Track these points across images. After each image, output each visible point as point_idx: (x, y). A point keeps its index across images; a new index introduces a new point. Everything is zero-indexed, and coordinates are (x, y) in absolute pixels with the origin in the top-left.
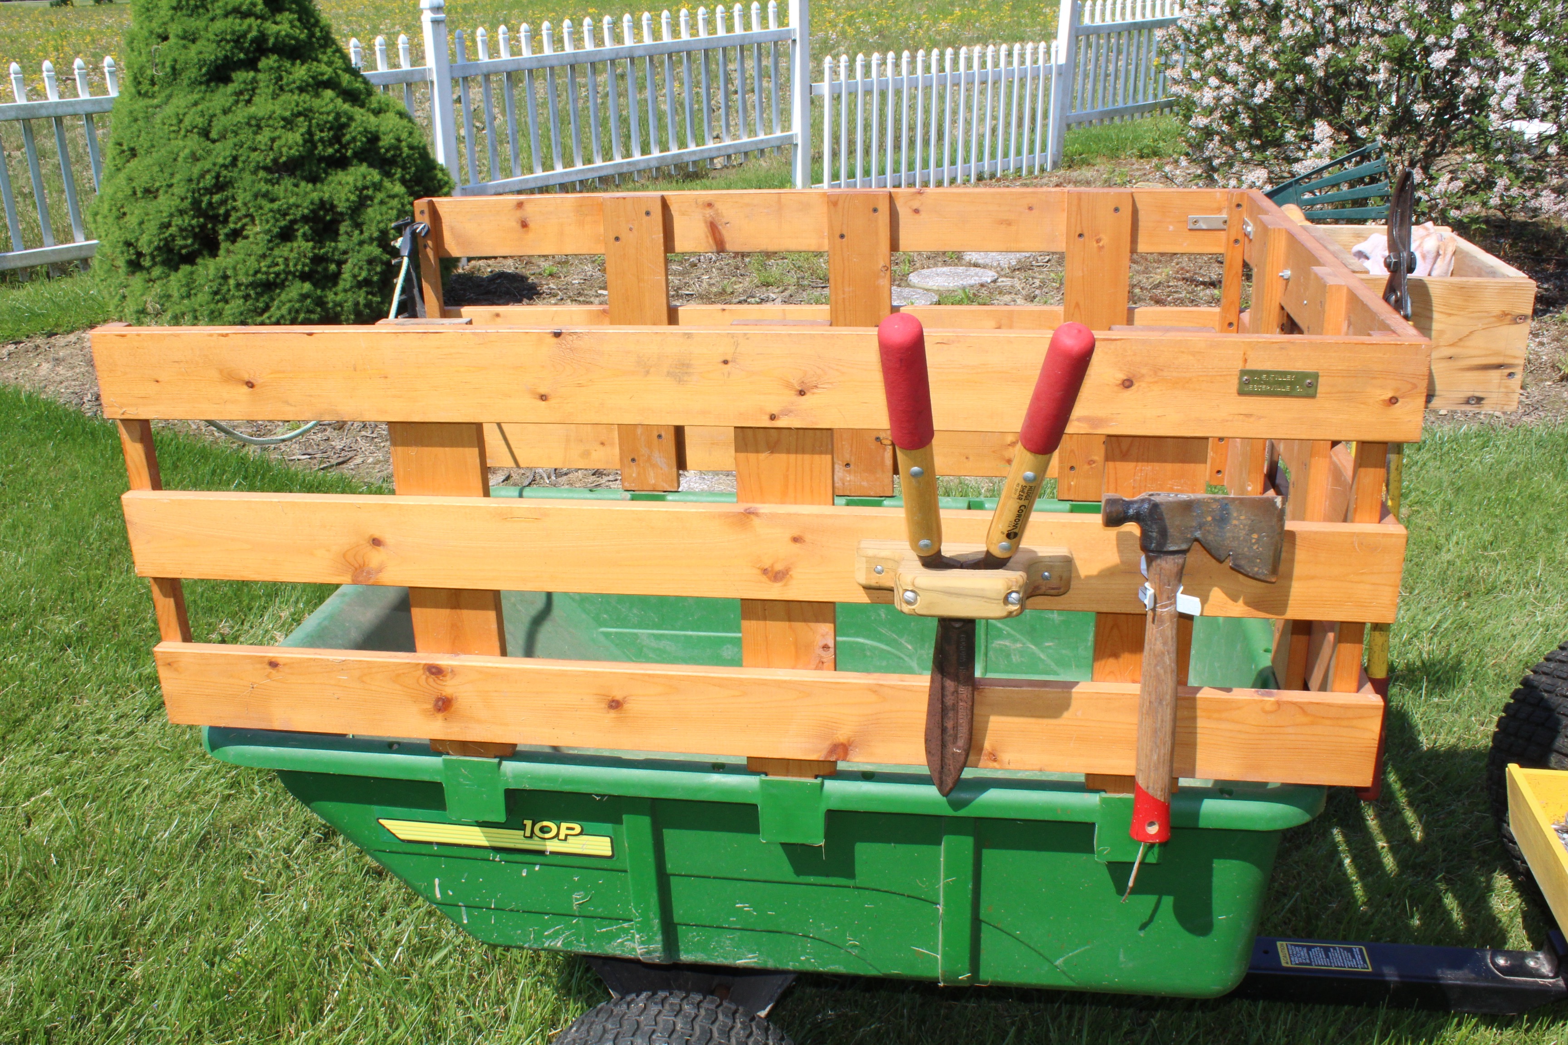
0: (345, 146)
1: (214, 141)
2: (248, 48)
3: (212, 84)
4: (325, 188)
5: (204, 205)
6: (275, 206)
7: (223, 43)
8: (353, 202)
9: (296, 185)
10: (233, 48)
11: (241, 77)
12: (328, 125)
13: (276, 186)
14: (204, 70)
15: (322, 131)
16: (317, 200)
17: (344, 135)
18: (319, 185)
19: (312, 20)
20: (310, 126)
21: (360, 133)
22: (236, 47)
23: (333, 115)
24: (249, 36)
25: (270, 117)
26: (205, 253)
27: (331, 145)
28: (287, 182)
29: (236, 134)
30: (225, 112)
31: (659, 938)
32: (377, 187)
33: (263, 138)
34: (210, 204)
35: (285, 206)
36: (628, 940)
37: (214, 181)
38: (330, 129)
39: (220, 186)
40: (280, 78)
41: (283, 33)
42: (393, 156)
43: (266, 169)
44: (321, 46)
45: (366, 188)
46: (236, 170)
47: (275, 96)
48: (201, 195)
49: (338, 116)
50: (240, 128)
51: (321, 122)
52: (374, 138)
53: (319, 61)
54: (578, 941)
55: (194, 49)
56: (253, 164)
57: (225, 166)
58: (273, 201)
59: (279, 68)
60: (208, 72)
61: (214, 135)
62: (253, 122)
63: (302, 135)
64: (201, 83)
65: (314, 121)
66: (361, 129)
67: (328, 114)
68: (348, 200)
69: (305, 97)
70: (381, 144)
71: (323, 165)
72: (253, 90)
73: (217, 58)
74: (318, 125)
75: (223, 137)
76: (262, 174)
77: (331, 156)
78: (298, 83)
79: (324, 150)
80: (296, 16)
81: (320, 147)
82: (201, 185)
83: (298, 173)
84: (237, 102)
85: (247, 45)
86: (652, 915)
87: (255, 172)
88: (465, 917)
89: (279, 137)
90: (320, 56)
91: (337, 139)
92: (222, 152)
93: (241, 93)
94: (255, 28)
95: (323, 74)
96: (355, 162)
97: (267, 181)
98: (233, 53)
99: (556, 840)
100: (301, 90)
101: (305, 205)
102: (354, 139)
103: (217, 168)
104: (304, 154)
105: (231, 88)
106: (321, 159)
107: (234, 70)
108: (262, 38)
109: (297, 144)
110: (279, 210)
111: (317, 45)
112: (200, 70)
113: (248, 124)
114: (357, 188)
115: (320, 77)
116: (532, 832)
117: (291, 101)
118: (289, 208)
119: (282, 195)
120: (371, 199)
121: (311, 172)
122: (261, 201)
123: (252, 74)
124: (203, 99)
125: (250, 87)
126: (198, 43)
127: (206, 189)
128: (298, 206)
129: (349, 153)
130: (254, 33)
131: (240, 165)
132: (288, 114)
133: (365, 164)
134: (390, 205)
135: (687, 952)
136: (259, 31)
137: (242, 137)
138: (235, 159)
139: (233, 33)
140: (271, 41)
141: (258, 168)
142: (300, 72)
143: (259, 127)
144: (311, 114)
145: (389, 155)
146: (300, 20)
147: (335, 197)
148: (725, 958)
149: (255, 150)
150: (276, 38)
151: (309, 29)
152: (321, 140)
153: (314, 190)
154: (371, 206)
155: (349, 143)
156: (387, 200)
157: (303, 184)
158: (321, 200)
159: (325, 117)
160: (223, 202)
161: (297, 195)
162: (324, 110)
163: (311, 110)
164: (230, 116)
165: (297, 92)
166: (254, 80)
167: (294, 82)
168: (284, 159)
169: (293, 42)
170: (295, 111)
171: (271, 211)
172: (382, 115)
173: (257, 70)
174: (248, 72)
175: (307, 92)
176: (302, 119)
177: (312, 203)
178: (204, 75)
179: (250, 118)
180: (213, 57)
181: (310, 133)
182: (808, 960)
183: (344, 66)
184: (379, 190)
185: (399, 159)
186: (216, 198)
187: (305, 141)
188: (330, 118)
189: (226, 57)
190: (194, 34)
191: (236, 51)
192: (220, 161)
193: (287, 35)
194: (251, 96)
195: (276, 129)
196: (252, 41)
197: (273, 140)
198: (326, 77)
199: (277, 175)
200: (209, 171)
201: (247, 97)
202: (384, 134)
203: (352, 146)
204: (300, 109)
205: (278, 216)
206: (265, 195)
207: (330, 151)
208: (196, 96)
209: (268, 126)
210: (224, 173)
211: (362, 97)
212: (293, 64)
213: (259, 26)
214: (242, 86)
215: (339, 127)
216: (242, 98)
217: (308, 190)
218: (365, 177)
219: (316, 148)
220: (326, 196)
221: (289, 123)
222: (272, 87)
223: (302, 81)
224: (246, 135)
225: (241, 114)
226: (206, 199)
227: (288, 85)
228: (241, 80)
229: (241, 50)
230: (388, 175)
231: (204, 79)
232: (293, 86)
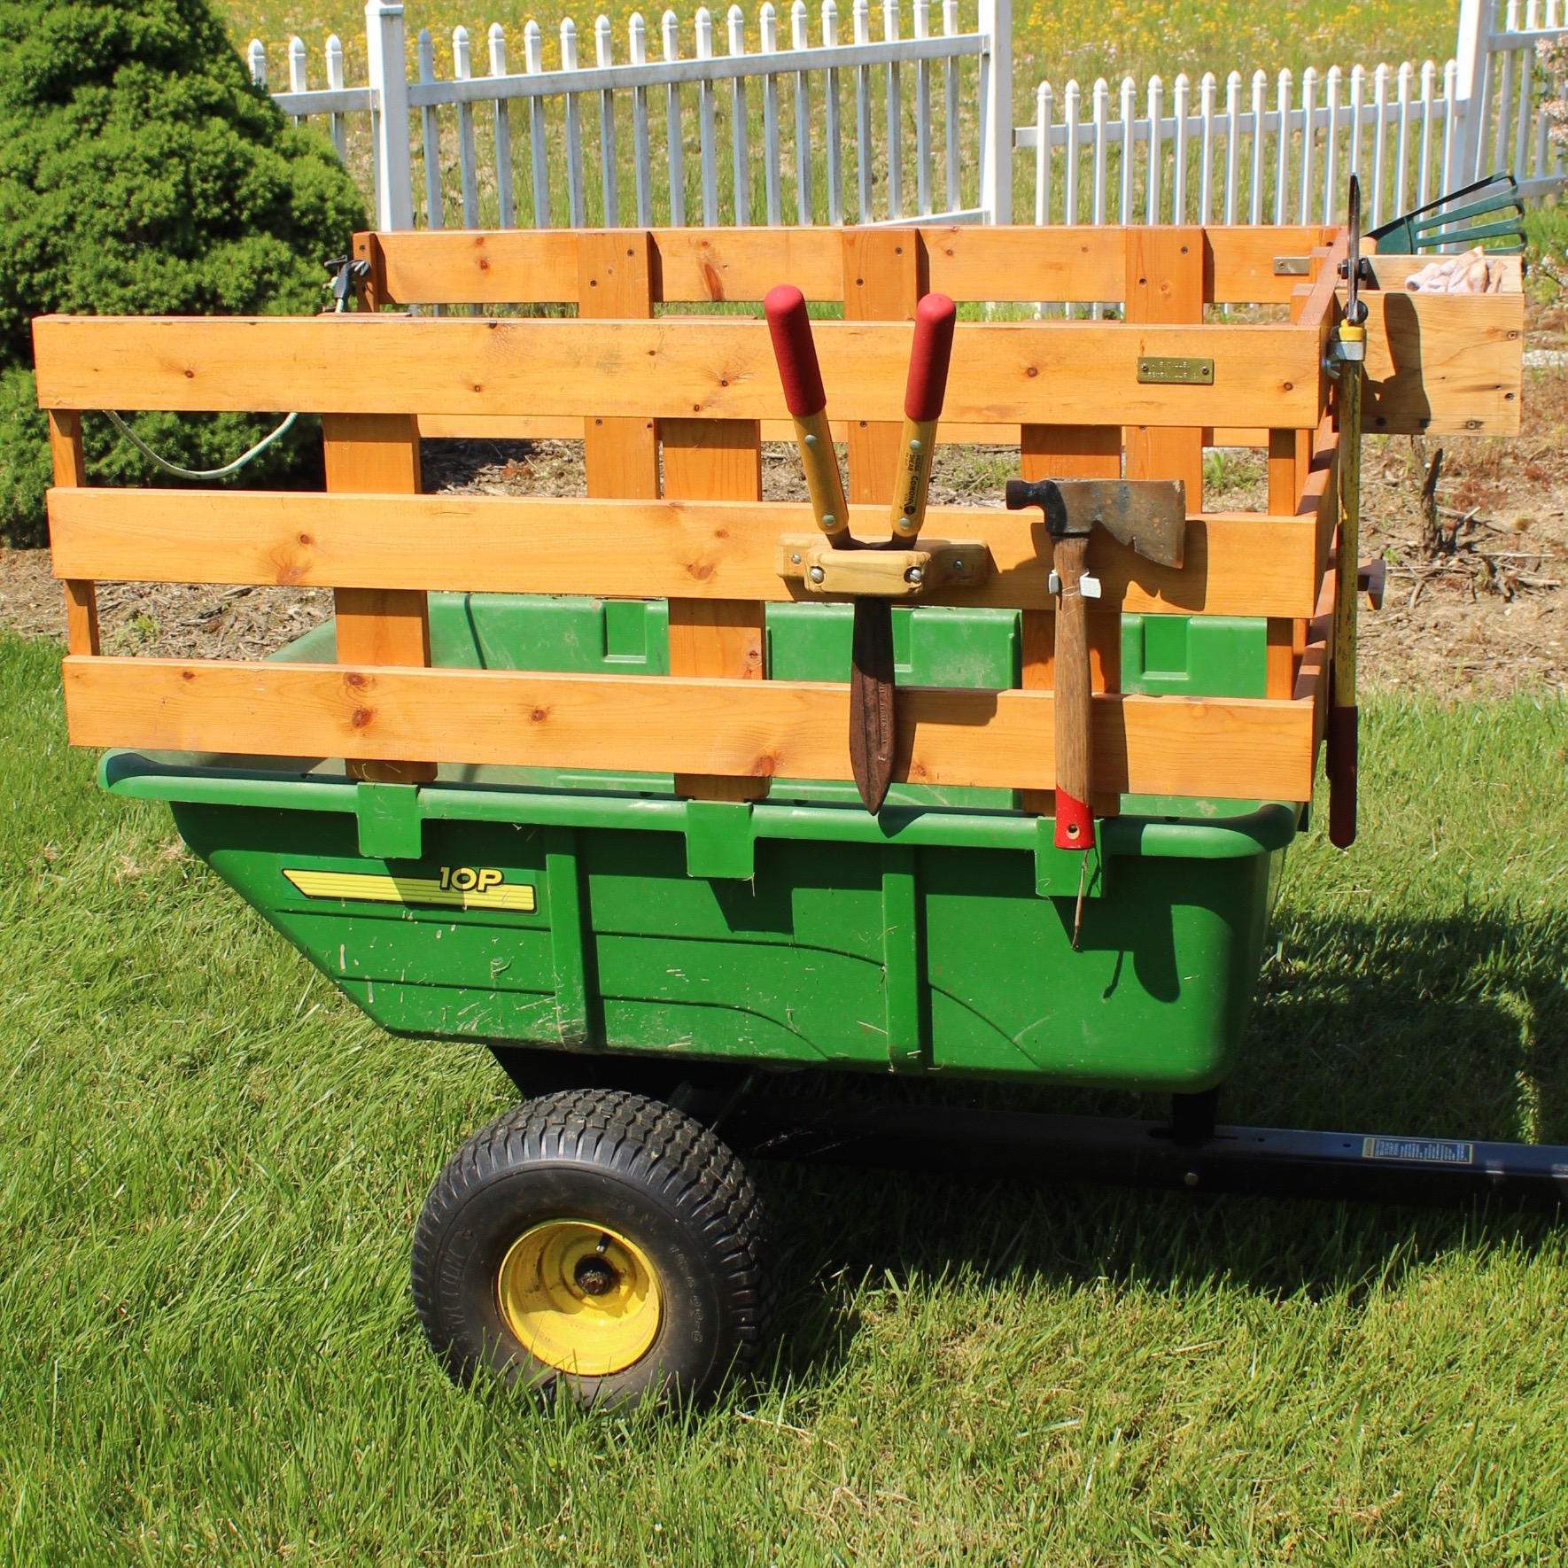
0: (239, 205)
1: (40, 192)
2: (101, 52)
3: (43, 105)
4: (206, 268)
5: (19, 288)
6: (128, 292)
7: (63, 44)
8: (248, 291)
9: (162, 262)
10: (77, 51)
11: (86, 94)
12: (214, 172)
13: (131, 263)
14: (32, 83)
15: (205, 180)
16: (192, 287)
17: (238, 188)
18: (196, 263)
19: (198, 11)
20: (187, 173)
21: (263, 185)
22: (82, 50)
23: (223, 156)
24: (103, 34)
25: (128, 157)
26: (16, 362)
27: (218, 202)
28: (149, 257)
29: (75, 180)
30: (60, 147)
31: (582, 1009)
32: (286, 269)
33: (116, 188)
34: (29, 286)
35: (143, 294)
36: (549, 1020)
37: (37, 251)
38: (217, 178)
39: (46, 259)
40: (146, 98)
41: (154, 30)
42: (312, 223)
43: (117, 235)
44: (209, 51)
45: (267, 270)
46: (71, 235)
47: (136, 126)
48: (16, 272)
49: (231, 158)
50: (81, 172)
51: (204, 167)
52: (284, 195)
53: (205, 74)
54: (496, 1023)
55: (18, 51)
56: (98, 228)
57: (54, 229)
58: (124, 284)
59: (145, 82)
60: (38, 87)
61: (41, 182)
62: (102, 164)
63: (175, 185)
64: (25, 103)
65: (193, 165)
66: (264, 179)
67: (216, 154)
68: (239, 287)
69: (182, 127)
70: (294, 203)
71: (204, 233)
72: (104, 115)
73: (53, 66)
74: (199, 171)
75: (55, 185)
76: (110, 242)
77: (217, 220)
78: (172, 107)
79: (206, 210)
80: (174, 4)
81: (201, 204)
82: (18, 257)
83: (166, 243)
84: (78, 133)
85: (98, 47)
86: (575, 981)
87: (100, 240)
88: (371, 995)
89: (140, 188)
90: (207, 66)
91: (227, 193)
92: (52, 208)
93: (85, 119)
94: (112, 21)
95: (210, 94)
96: (253, 229)
97: (117, 254)
98: (77, 59)
99: (474, 891)
100: (177, 116)
101: (174, 292)
102: (253, 195)
103: (43, 232)
104: (175, 214)
105: (70, 111)
106: (202, 223)
107: (76, 85)
108: (123, 36)
109: (166, 198)
110: (133, 300)
111: (203, 50)
112: (26, 82)
113: (94, 166)
114: (254, 270)
115: (205, 99)
116: (450, 882)
117: (159, 133)
118: (149, 296)
119: (139, 276)
120: (275, 287)
121: (185, 242)
122: (107, 284)
123: (103, 91)
124: (27, 126)
125: (99, 110)
126: (26, 43)
127: (24, 263)
128: (162, 294)
129: (245, 216)
130: (110, 29)
131: (78, 228)
132: (155, 152)
133: (268, 234)
134: (303, 298)
135: (615, 1035)
136: (118, 26)
137: (84, 186)
138: (71, 219)
139: (80, 28)
140: (136, 41)
141: (105, 233)
142: (176, 89)
143: (110, 171)
144: (189, 155)
145: (306, 221)
146: (179, 10)
147: (221, 283)
148: (656, 1042)
149: (102, 206)
150: (143, 37)
151: (192, 25)
152: (203, 194)
153: (189, 271)
154: (274, 298)
155: (244, 200)
156: (299, 290)
157: (172, 260)
158: (199, 286)
159: (210, 159)
160: (49, 284)
161: (162, 276)
162: (210, 148)
163: (190, 148)
164: (67, 153)
165: (170, 120)
166: (107, 101)
167: (166, 105)
168: (145, 221)
169: (168, 44)
170: (166, 149)
171: (122, 299)
172: (297, 160)
173: (111, 86)
174: (97, 87)
175: (186, 120)
176: (175, 160)
177: (184, 290)
178: (32, 91)
179: (98, 157)
180: (46, 64)
181: (186, 182)
182: (746, 1041)
183: (242, 82)
184: (289, 275)
185: (321, 228)
186: (39, 277)
187: (179, 195)
188: (219, 161)
189: (66, 64)
190: (20, 28)
191: (82, 56)
192: (49, 221)
193: (159, 34)
194: (100, 125)
195: (136, 175)
196: (107, 42)
197: (130, 192)
198: (214, 98)
199: (133, 245)
200: (30, 236)
201: (93, 126)
202: (300, 189)
203: (250, 204)
204: (174, 145)
205: (131, 308)
206: (114, 275)
207: (216, 211)
208: (17, 123)
209: (124, 170)
210: (54, 239)
211: (269, 130)
212: (166, 78)
213: (118, 19)
214: (88, 108)
215: (231, 175)
216: (86, 126)
217: (179, 269)
218: (267, 254)
219: (194, 206)
220: (206, 281)
221: (156, 167)
222: (132, 112)
223: (179, 103)
224: (90, 181)
225: (85, 150)
226: (23, 278)
227: (156, 108)
228: (86, 99)
229: (89, 54)
230: (303, 251)
231: (31, 96)
232: (165, 110)
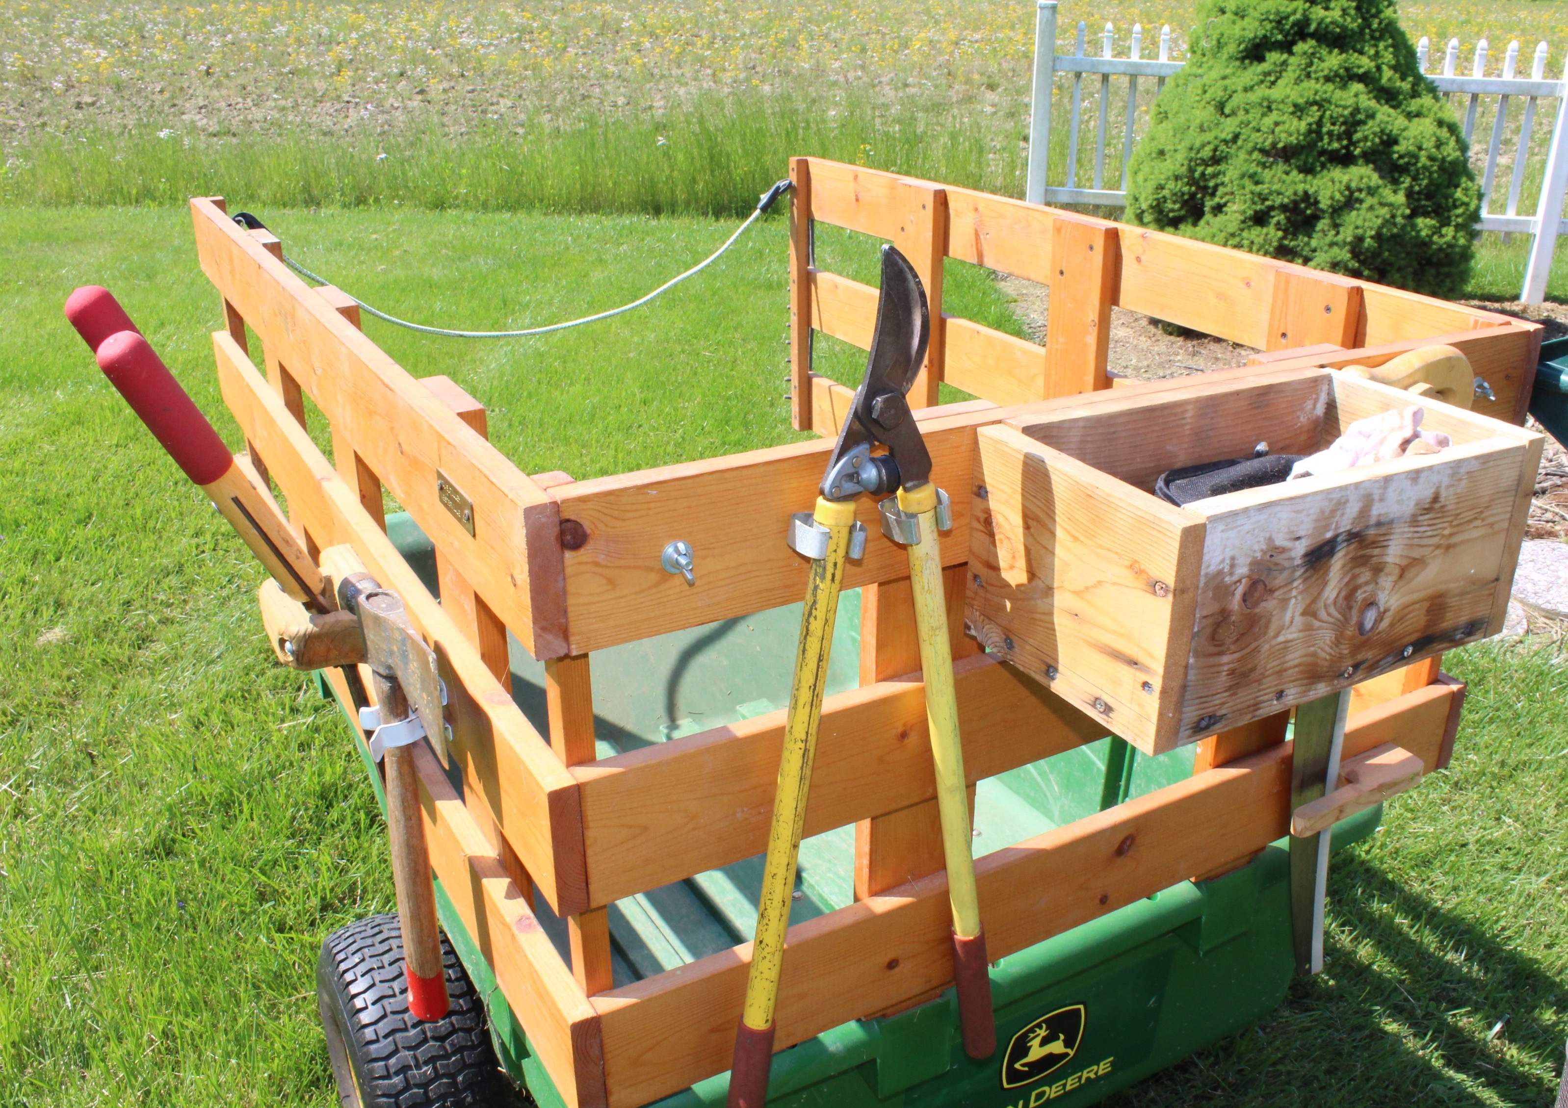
0: (1355, 144)
1: (1227, 116)
2: (1289, 31)
3: (1247, 62)
4: (1315, 182)
5: (1197, 175)
6: (1258, 188)
7: (1265, 23)
8: (1338, 201)
9: (1287, 173)
10: (1273, 28)
11: (1274, 57)
12: (1341, 120)
13: (1267, 171)
14: (1242, 47)
15: (1333, 124)
16: (1300, 192)
17: (1356, 131)
18: (1309, 177)
19: (1374, 11)
20: (1321, 118)
21: (1375, 134)
22: (1277, 28)
23: (1350, 109)
24: (1292, 19)
25: (1283, 102)
26: (1190, 220)
27: (1339, 138)
28: (1281, 167)
29: (1247, 112)
30: (1246, 90)
32: (1372, 191)
33: (1268, 121)
34: (1203, 174)
35: (1266, 191)
37: (1211, 154)
38: (1343, 123)
39: (1216, 160)
40: (1311, 64)
41: (1328, 20)
42: (1408, 164)
43: (1262, 151)
44: (1373, 38)
45: (1360, 190)
46: (1234, 147)
47: (1298, 81)
48: (1197, 165)
49: (1357, 110)
50: (1252, 108)
51: (1335, 115)
52: (1390, 141)
53: (1361, 52)
55: (1240, 24)
56: (1251, 145)
57: (1225, 142)
58: (1257, 183)
59: (1313, 54)
60: (1246, 49)
61: (1227, 111)
62: (1265, 104)
63: (1310, 124)
64: (1237, 59)
65: (1328, 113)
66: (1377, 129)
67: (1345, 107)
68: (1332, 198)
69: (1330, 87)
70: (1396, 148)
71: (1323, 159)
72: (1280, 72)
73: (1256, 37)
74: (1331, 117)
75: (1233, 113)
76: (1256, 155)
77: (1337, 151)
78: (1326, 72)
79: (1329, 144)
80: (1354, 4)
81: (1326, 139)
82: (1199, 156)
83: (1292, 161)
84: (1262, 82)
85: (1287, 27)
87: (1250, 153)
89: (1284, 123)
90: (1366, 49)
91: (1348, 134)
92: (1229, 127)
93: (1268, 74)
94: (1300, 11)
95: (1359, 67)
96: (1360, 161)
97: (1259, 163)
98: (1272, 34)
100: (1328, 79)
101: (1287, 194)
102: (1365, 139)
103: (1216, 142)
104: (1303, 143)
105: (1265, 66)
106: (1323, 152)
107: (1270, 50)
108: (1305, 21)
109: (1298, 131)
110: (1260, 194)
111: (1367, 37)
112: (1239, 45)
113: (1261, 105)
114: (1348, 188)
115: (1355, 70)
117: (1311, 88)
118: (1271, 193)
119: (1267, 180)
120: (1361, 201)
121: (1305, 163)
122: (1247, 182)
123: (1285, 56)
124: (1234, 74)
125: (1278, 69)
126: (1246, 20)
127: (1203, 160)
128: (1279, 193)
129: (1357, 152)
130: (1298, 16)
131: (1240, 142)
132: (1301, 101)
133: (1371, 166)
134: (1376, 213)
136: (1304, 15)
137: (1250, 117)
138: (1236, 137)
139: (1278, 13)
140: (1313, 27)
141: (1254, 149)
142: (1333, 60)
143: (1269, 108)
144: (1326, 105)
145: (1401, 162)
146: (1358, 8)
147: (1322, 193)
149: (1259, 130)
150: (1319, 24)
151: (1364, 19)
152: (1330, 133)
153: (1305, 182)
154: (1358, 210)
155: (1359, 141)
156: (1377, 207)
157: (1295, 173)
158: (1306, 193)
159: (1340, 110)
160: (1215, 175)
161: (1284, 182)
162: (1343, 103)
163: (1329, 102)
164: (1249, 94)
165: (1322, 81)
166: (1284, 63)
167: (1322, 71)
168: (1280, 145)
169: (1338, 30)
170: (1311, 99)
171: (1252, 193)
172: (1416, 120)
173: (1291, 53)
174: (1282, 53)
175: (1333, 82)
176: (1315, 108)
177: (1295, 194)
178: (1242, 52)
179: (1263, 99)
180: (1251, 35)
181: (1320, 123)
183: (1393, 62)
184: (1372, 195)
185: (1413, 168)
186: (1210, 170)
187: (1310, 132)
188: (1346, 112)
189: (1265, 36)
190: (1244, 10)
191: (1275, 32)
192: (1223, 136)
193: (1332, 23)
194: (1277, 78)
195: (1284, 114)
196: (1294, 25)
197: (1277, 124)
198: (1361, 71)
199: (1271, 159)
200: (1209, 143)
201: (1272, 79)
202: (1404, 139)
203: (1362, 144)
204: (1317, 98)
205: (1256, 199)
206: (1252, 176)
207: (1336, 145)
208: (1228, 71)
209: (1278, 109)
210: (1223, 147)
211: (1401, 97)
212: (1330, 52)
213: (1305, 10)
214: (1272, 67)
215: (1353, 123)
216: (1268, 78)
217: (1297, 180)
218: (1362, 178)
219: (1322, 140)
220: (1311, 191)
221: (1299, 110)
222: (1298, 72)
223: (1331, 70)
224: (1255, 114)
225: (1261, 92)
226: (1200, 169)
227: (1316, 72)
228: (1272, 60)
229: (1281, 31)
230: (1395, 182)
231: (1240, 55)
232: (1321, 74)
